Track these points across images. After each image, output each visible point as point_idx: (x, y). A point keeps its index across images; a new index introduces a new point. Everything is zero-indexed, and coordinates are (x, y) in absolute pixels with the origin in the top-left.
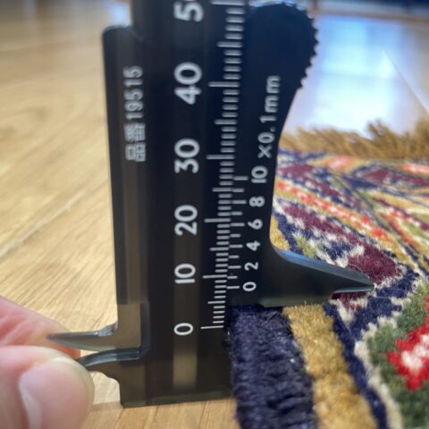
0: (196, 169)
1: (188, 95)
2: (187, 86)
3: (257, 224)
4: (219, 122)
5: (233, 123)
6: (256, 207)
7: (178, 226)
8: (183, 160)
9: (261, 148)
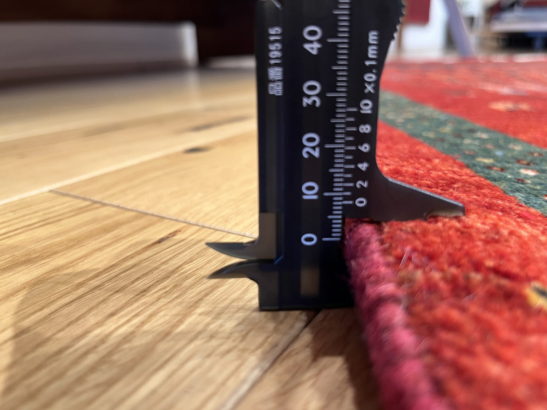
0: (318, 104)
1: (312, 48)
2: (311, 42)
3: (366, 148)
4: (335, 68)
5: (345, 68)
6: (365, 133)
7: (305, 150)
8: (309, 96)
9: (366, 85)
